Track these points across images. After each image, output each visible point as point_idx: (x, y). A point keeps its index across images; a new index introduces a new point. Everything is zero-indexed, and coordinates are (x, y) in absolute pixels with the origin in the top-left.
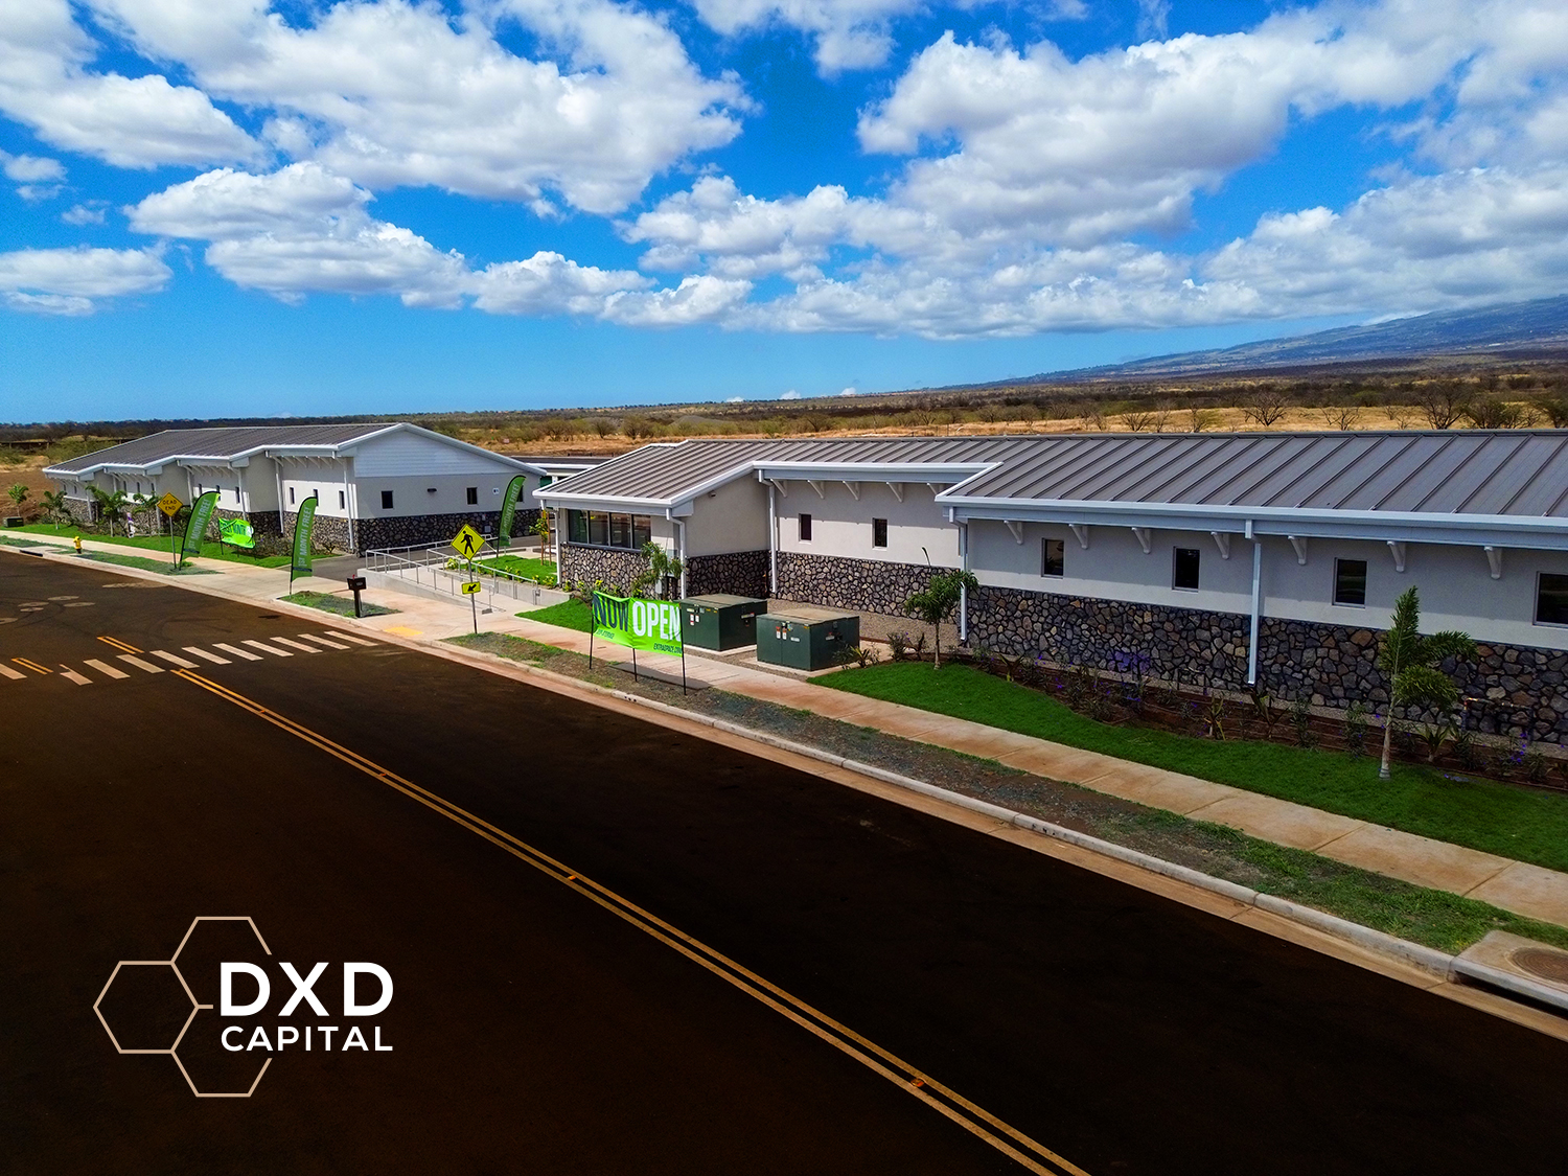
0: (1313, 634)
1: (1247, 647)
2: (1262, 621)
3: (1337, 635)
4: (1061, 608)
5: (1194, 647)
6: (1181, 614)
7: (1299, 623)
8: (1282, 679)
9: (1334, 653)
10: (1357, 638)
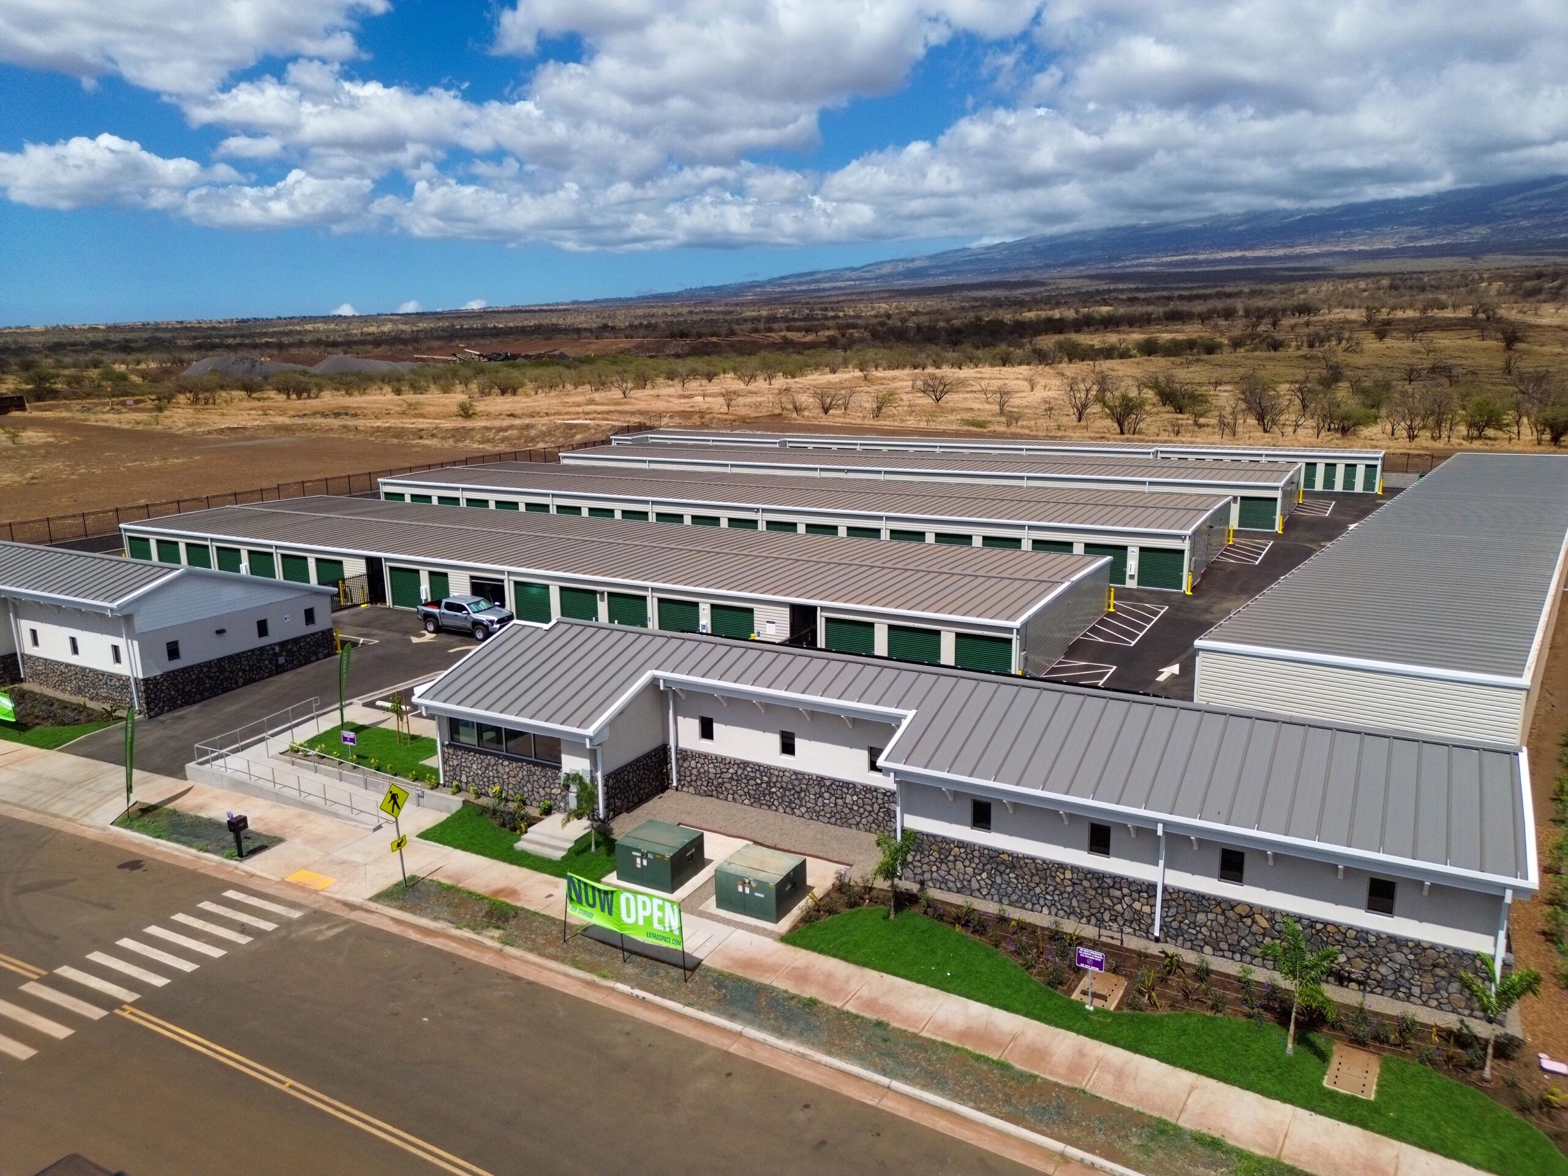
0: (1204, 902)
1: (1153, 906)
2: (1165, 888)
3: (1223, 906)
4: (991, 858)
5: (1107, 901)
6: (1098, 877)
7: (1194, 894)
8: (1179, 932)
9: (1221, 918)
10: (1238, 909)
